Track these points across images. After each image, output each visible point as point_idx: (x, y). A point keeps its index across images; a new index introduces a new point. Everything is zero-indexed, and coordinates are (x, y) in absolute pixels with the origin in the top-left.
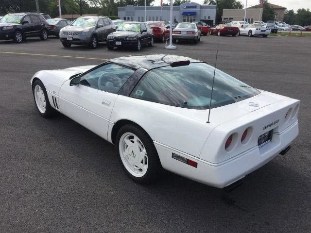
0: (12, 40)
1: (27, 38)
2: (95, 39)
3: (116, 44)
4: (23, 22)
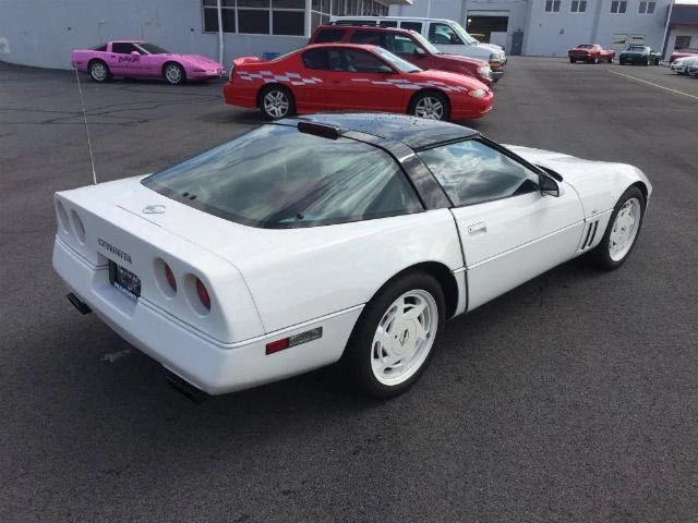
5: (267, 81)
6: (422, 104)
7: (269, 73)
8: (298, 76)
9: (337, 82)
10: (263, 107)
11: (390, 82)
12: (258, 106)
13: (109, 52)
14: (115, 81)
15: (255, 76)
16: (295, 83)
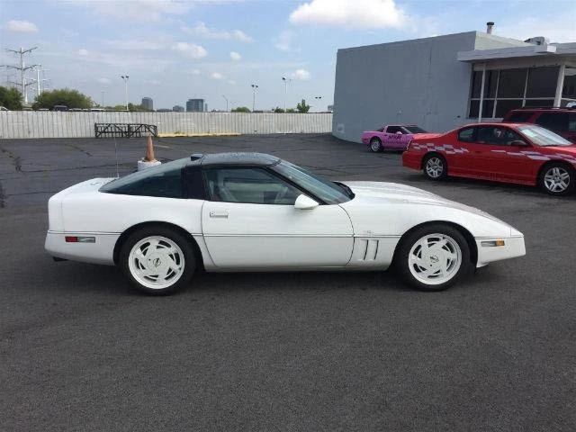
5: (429, 150)
6: (551, 174)
7: (432, 145)
8: (451, 147)
9: (479, 152)
10: (425, 170)
11: (523, 153)
12: (422, 168)
13: (385, 132)
14: (386, 152)
15: (423, 146)
16: (448, 152)
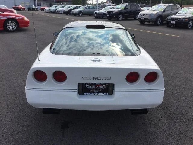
0: (117, 19)
1: (128, 19)
2: (160, 19)
3: (171, 23)
4: (125, 8)
